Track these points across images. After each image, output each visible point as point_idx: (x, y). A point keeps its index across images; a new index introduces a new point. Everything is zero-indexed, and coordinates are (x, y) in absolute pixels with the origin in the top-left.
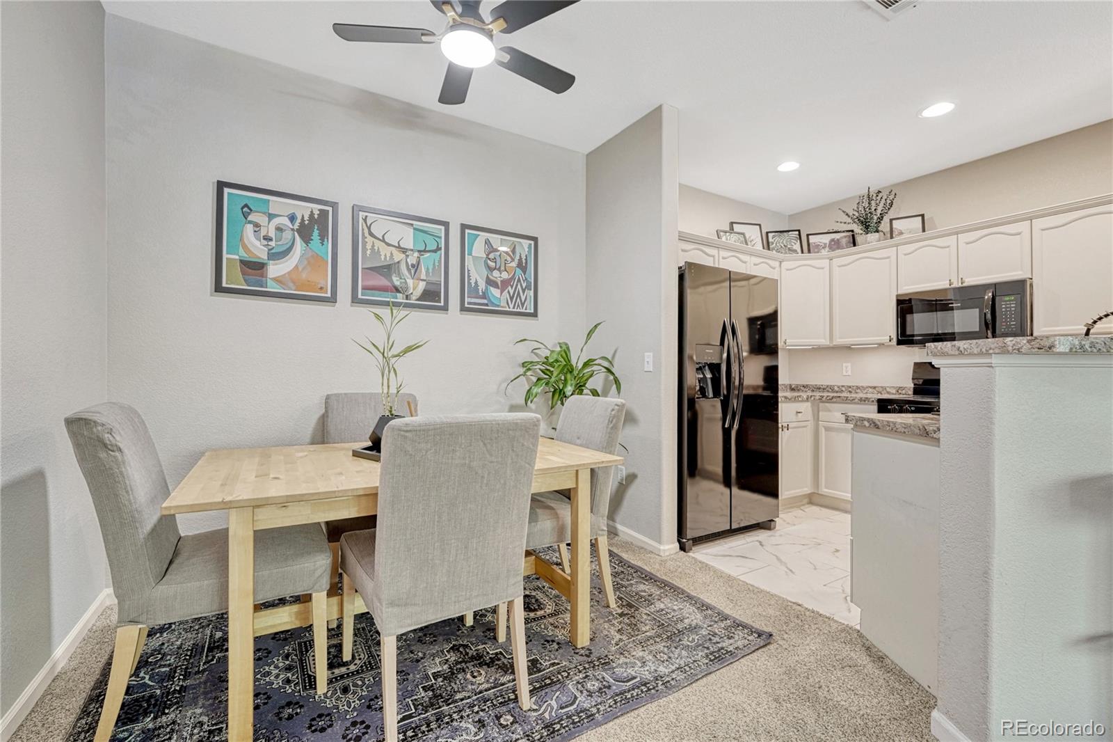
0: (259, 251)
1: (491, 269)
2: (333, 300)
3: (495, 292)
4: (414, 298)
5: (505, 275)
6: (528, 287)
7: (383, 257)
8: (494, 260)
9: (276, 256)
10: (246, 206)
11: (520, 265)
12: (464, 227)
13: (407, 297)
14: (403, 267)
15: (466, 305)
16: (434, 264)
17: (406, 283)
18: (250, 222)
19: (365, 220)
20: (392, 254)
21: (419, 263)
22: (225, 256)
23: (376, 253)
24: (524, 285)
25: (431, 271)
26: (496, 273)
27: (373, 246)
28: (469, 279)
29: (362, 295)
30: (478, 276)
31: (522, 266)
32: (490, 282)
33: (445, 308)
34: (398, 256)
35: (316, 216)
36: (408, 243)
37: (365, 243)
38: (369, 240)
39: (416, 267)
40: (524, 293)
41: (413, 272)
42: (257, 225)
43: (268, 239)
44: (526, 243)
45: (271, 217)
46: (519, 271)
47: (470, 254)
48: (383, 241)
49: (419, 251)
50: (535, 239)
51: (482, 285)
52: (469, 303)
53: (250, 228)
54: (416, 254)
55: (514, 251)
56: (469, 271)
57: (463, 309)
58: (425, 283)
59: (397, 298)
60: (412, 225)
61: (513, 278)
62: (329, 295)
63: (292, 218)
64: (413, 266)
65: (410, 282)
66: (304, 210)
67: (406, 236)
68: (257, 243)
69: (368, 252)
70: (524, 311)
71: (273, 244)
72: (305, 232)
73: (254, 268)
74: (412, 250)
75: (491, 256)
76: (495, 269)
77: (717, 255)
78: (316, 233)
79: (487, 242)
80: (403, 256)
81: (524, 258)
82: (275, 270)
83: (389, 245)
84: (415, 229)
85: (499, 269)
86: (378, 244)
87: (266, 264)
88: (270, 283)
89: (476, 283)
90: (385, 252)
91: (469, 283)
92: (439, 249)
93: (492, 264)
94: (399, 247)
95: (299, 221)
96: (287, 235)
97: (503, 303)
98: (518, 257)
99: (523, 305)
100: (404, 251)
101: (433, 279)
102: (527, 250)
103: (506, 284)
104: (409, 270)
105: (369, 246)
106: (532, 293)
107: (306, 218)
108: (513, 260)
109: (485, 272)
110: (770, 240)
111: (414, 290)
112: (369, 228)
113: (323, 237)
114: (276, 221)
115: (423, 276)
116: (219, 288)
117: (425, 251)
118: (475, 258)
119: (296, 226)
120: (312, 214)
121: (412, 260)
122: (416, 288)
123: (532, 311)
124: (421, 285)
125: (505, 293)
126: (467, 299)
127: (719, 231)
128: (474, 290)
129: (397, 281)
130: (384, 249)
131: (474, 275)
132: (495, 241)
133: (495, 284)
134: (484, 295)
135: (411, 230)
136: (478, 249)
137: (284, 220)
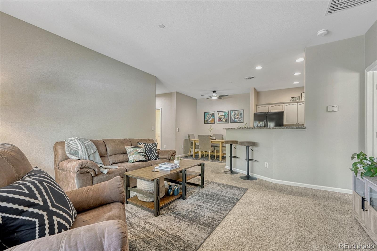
0: (208, 118)
1: (235, 116)
2: (215, 123)
3: (236, 119)
4: (224, 122)
5: (238, 117)
8: (236, 115)
9: (209, 119)
10: (207, 114)
11: (240, 115)
12: (231, 111)
14: (223, 118)
16: (227, 117)
19: (218, 113)
22: (205, 120)
23: (219, 117)
26: (236, 117)
29: (218, 122)
30: (233, 118)
31: (241, 115)
32: (235, 118)
33: (228, 123)
34: (222, 117)
36: (223, 115)
38: (219, 115)
39: (224, 118)
42: (208, 116)
43: (209, 117)
44: (241, 111)
45: (209, 115)
46: (240, 116)
47: (232, 114)
50: (243, 110)
51: (234, 119)
55: (239, 113)
57: (231, 123)
59: (222, 122)
61: (239, 117)
63: (211, 114)
65: (223, 120)
66: (212, 113)
73: (207, 121)
75: (235, 114)
79: (235, 112)
81: (241, 113)
82: (209, 121)
85: (237, 116)
92: (227, 115)
93: (235, 115)
95: (211, 115)
96: (210, 117)
97: (237, 121)
99: (241, 121)
100: (223, 116)
101: (226, 119)
103: (238, 118)
106: (242, 119)
108: (239, 114)
109: (234, 117)
113: (214, 116)
116: (204, 123)
117: (225, 115)
118: (233, 115)
121: (224, 117)
122: (224, 120)
123: (242, 122)
124: (225, 120)
125: (238, 119)
126: (231, 121)
127: (291, 98)
128: (232, 120)
129: (222, 120)
130: (220, 116)
131: (232, 117)
132: (236, 112)
133: (236, 118)
134: (234, 120)
135: (224, 113)
136: (233, 114)
137: (210, 115)
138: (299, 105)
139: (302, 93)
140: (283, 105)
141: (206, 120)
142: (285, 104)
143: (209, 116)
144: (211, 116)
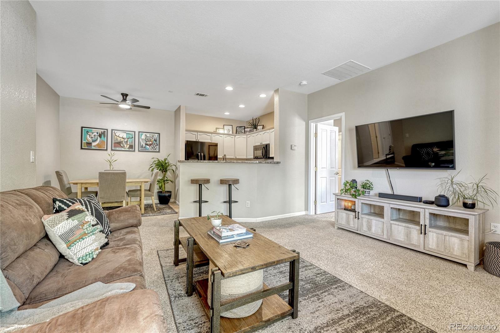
0: (90, 140)
1: (147, 141)
2: (107, 150)
3: (148, 147)
5: (150, 143)
6: (157, 145)
8: (148, 139)
9: (94, 141)
10: (88, 131)
12: (139, 132)
13: (125, 149)
14: (124, 142)
15: (140, 150)
16: (131, 141)
17: (124, 146)
18: (88, 134)
19: (114, 132)
22: (83, 142)
23: (117, 139)
24: (156, 145)
28: (141, 144)
29: (114, 149)
32: (146, 144)
33: (134, 151)
34: (122, 140)
37: (114, 137)
38: (115, 136)
39: (127, 142)
40: (156, 146)
42: (90, 135)
43: (92, 138)
44: (156, 135)
45: (93, 133)
46: (154, 141)
47: (141, 138)
48: (119, 137)
49: (128, 138)
50: (159, 134)
51: (144, 145)
53: (88, 136)
54: (127, 139)
55: (153, 137)
56: (140, 142)
57: (139, 151)
59: (122, 149)
61: (153, 143)
62: (106, 149)
63: (97, 133)
64: (126, 142)
65: (125, 145)
66: (100, 131)
67: (125, 136)
68: (90, 139)
69: (115, 139)
70: (156, 151)
71: (93, 139)
72: (100, 136)
73: (89, 144)
74: (126, 138)
76: (148, 141)
77: (211, 136)
78: (103, 136)
79: (146, 135)
80: (123, 140)
81: (156, 138)
82: (94, 144)
83: (120, 137)
84: (127, 133)
85: (149, 141)
86: (117, 137)
87: (91, 143)
88: (92, 147)
89: (143, 145)
90: (119, 139)
92: (133, 137)
94: (122, 138)
95: (99, 133)
96: (96, 137)
97: (150, 149)
98: (154, 138)
99: (155, 149)
100: (124, 138)
101: (131, 144)
102: (157, 136)
103: (150, 145)
104: (125, 143)
105: (115, 138)
106: (158, 146)
107: (101, 133)
108: (153, 139)
109: (145, 142)
110: (237, 129)
111: (126, 147)
112: (115, 134)
113: (104, 136)
114: (94, 134)
115: (129, 144)
116: (82, 148)
117: (129, 138)
118: (142, 139)
119: (98, 135)
120: (102, 132)
121: (126, 140)
123: (158, 151)
124: (128, 146)
125: (151, 147)
126: (140, 149)
127: (216, 128)
128: (142, 147)
129: (122, 145)
131: (142, 143)
132: (148, 135)
133: (148, 145)
134: (145, 148)
135: (126, 134)
136: (143, 137)
141: (87, 143)
143: (94, 136)
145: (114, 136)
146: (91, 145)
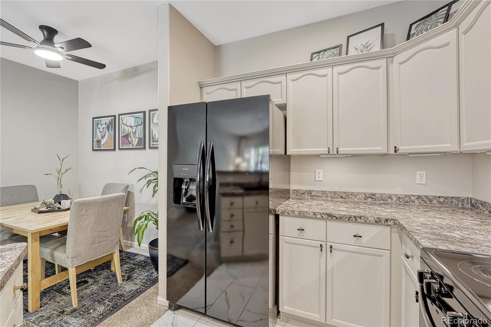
2: (115, 150)
4: (135, 145)
7: (126, 131)
9: (103, 137)
10: (98, 123)
12: (150, 111)
13: (133, 146)
14: (132, 133)
15: (151, 146)
16: (141, 130)
17: (132, 140)
18: (98, 128)
19: (122, 119)
20: (128, 129)
21: (136, 131)
22: (94, 140)
23: (124, 130)
25: (139, 133)
27: (124, 128)
28: (152, 134)
29: (121, 147)
33: (144, 148)
34: (130, 130)
35: (110, 121)
36: (133, 124)
37: (121, 127)
38: (123, 125)
41: (134, 135)
42: (99, 129)
45: (102, 125)
47: (152, 123)
48: (126, 125)
49: (136, 126)
52: (152, 145)
54: (135, 128)
56: (152, 130)
57: (150, 148)
58: (138, 138)
59: (130, 146)
60: (134, 116)
63: (106, 124)
64: (134, 132)
65: (134, 139)
66: (108, 120)
67: (132, 121)
68: (99, 134)
69: (122, 131)
71: (102, 134)
74: (134, 126)
82: (103, 142)
83: (127, 126)
84: (135, 117)
86: (125, 126)
87: (101, 140)
88: (102, 146)
91: (152, 136)
92: (142, 123)
94: (130, 126)
96: (105, 130)
100: (131, 127)
101: (140, 136)
105: (123, 128)
111: (135, 142)
112: (122, 121)
113: (112, 128)
114: (103, 126)
115: (137, 136)
116: (93, 150)
117: (138, 125)
121: (134, 130)
122: (135, 141)
124: (137, 139)
126: (151, 143)
127: (313, 54)
128: (154, 139)
129: (130, 140)
130: (127, 128)
131: (155, 132)
135: (133, 118)
137: (104, 125)
138: (339, 74)
139: (350, 38)
140: (282, 78)
141: (97, 141)
142: (291, 76)
143: (103, 128)
144: (107, 128)
145: (121, 125)
146: (100, 144)
